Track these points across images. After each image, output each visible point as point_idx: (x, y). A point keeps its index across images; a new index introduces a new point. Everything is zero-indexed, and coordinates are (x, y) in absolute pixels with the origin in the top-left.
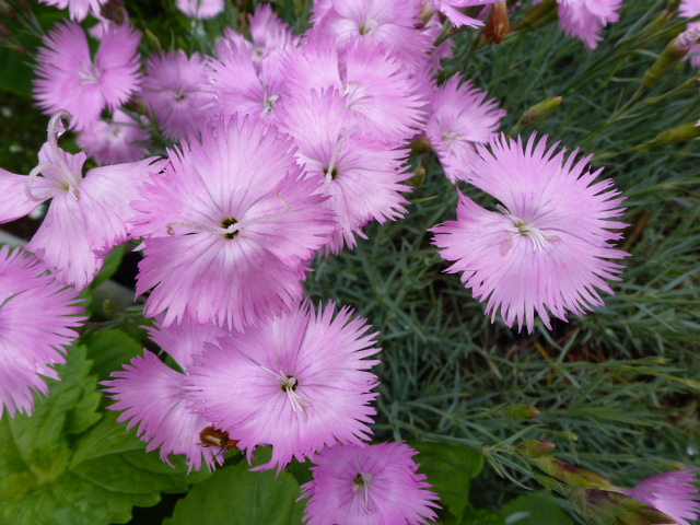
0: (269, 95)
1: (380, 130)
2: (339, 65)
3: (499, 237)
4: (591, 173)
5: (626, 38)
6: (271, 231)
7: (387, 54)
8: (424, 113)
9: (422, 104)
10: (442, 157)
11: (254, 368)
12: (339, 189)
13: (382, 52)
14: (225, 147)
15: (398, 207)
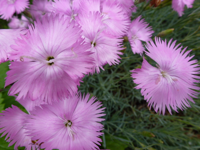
0: (74, 14)
1: (112, 31)
2: (100, 6)
3: (155, 77)
4: (190, 57)
5: (192, 14)
6: (67, 64)
7: (118, 5)
8: (128, 27)
9: (128, 24)
10: (132, 44)
11: (55, 117)
12: (96, 50)
13: (116, 4)
14: (52, 27)
15: (117, 60)
